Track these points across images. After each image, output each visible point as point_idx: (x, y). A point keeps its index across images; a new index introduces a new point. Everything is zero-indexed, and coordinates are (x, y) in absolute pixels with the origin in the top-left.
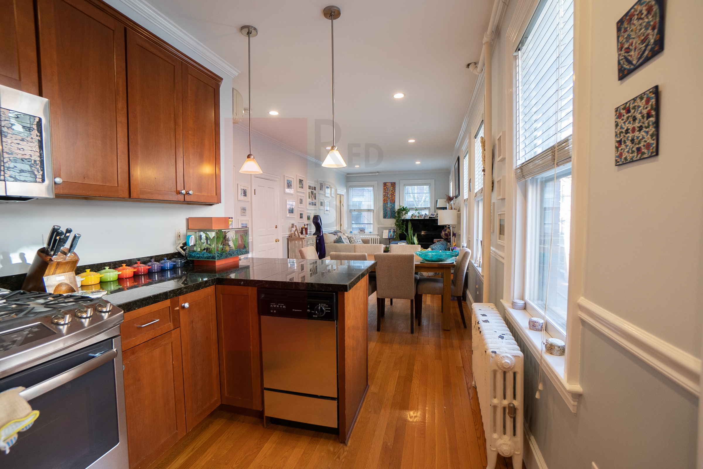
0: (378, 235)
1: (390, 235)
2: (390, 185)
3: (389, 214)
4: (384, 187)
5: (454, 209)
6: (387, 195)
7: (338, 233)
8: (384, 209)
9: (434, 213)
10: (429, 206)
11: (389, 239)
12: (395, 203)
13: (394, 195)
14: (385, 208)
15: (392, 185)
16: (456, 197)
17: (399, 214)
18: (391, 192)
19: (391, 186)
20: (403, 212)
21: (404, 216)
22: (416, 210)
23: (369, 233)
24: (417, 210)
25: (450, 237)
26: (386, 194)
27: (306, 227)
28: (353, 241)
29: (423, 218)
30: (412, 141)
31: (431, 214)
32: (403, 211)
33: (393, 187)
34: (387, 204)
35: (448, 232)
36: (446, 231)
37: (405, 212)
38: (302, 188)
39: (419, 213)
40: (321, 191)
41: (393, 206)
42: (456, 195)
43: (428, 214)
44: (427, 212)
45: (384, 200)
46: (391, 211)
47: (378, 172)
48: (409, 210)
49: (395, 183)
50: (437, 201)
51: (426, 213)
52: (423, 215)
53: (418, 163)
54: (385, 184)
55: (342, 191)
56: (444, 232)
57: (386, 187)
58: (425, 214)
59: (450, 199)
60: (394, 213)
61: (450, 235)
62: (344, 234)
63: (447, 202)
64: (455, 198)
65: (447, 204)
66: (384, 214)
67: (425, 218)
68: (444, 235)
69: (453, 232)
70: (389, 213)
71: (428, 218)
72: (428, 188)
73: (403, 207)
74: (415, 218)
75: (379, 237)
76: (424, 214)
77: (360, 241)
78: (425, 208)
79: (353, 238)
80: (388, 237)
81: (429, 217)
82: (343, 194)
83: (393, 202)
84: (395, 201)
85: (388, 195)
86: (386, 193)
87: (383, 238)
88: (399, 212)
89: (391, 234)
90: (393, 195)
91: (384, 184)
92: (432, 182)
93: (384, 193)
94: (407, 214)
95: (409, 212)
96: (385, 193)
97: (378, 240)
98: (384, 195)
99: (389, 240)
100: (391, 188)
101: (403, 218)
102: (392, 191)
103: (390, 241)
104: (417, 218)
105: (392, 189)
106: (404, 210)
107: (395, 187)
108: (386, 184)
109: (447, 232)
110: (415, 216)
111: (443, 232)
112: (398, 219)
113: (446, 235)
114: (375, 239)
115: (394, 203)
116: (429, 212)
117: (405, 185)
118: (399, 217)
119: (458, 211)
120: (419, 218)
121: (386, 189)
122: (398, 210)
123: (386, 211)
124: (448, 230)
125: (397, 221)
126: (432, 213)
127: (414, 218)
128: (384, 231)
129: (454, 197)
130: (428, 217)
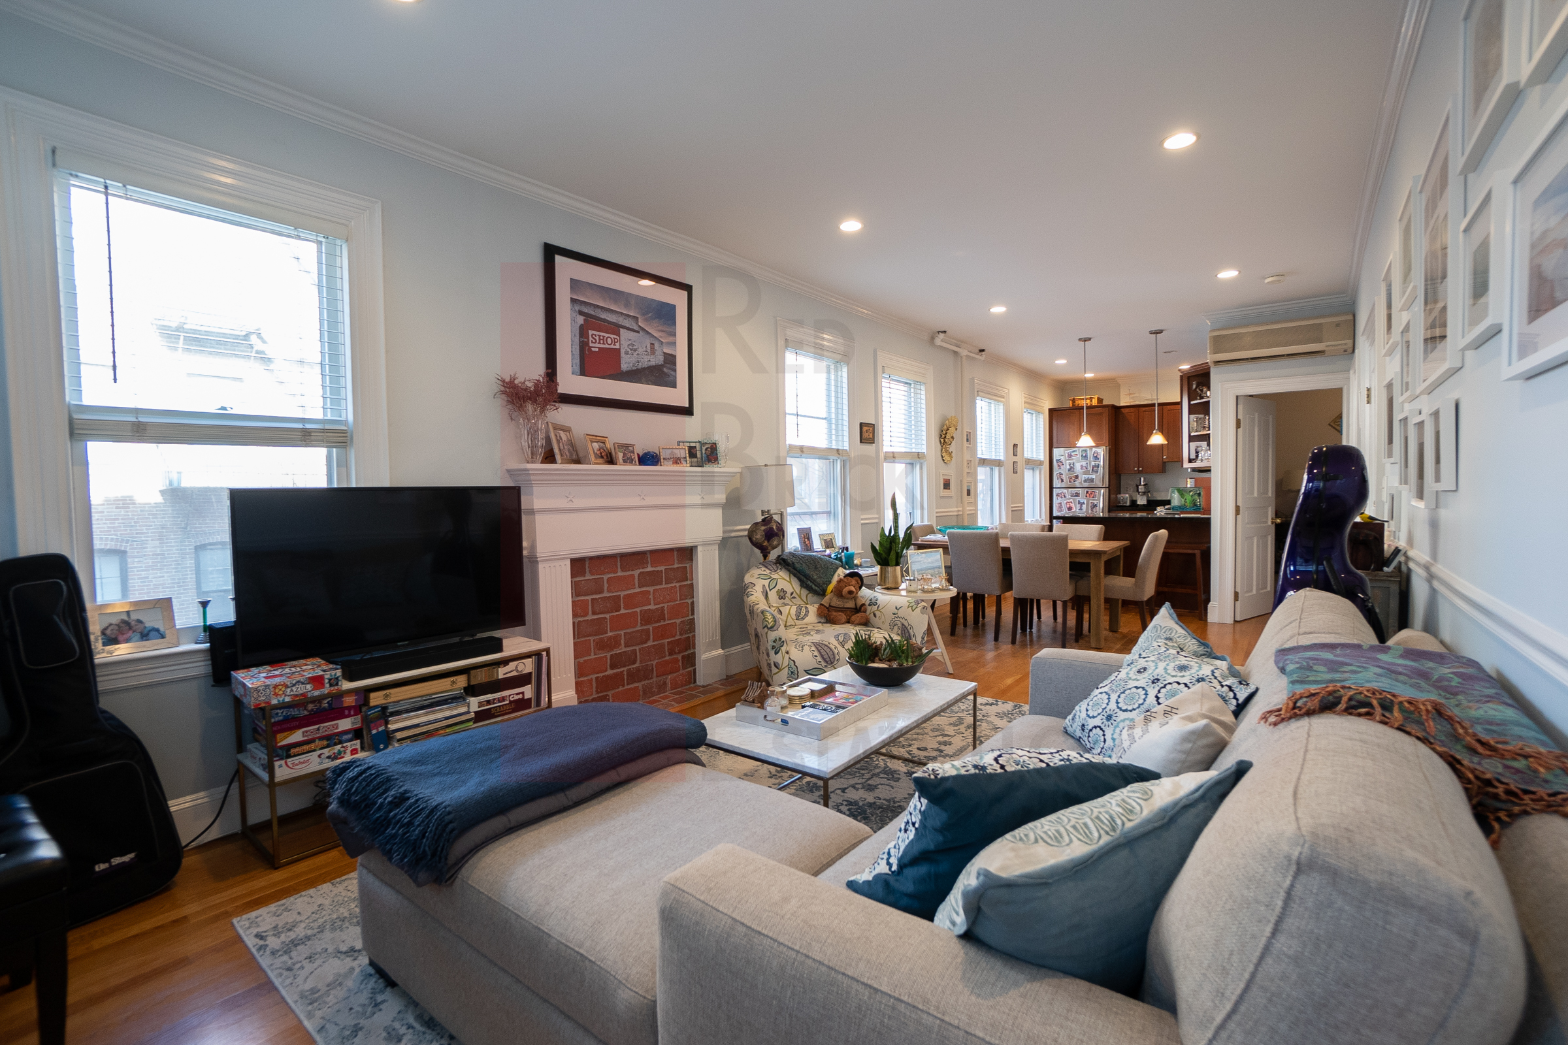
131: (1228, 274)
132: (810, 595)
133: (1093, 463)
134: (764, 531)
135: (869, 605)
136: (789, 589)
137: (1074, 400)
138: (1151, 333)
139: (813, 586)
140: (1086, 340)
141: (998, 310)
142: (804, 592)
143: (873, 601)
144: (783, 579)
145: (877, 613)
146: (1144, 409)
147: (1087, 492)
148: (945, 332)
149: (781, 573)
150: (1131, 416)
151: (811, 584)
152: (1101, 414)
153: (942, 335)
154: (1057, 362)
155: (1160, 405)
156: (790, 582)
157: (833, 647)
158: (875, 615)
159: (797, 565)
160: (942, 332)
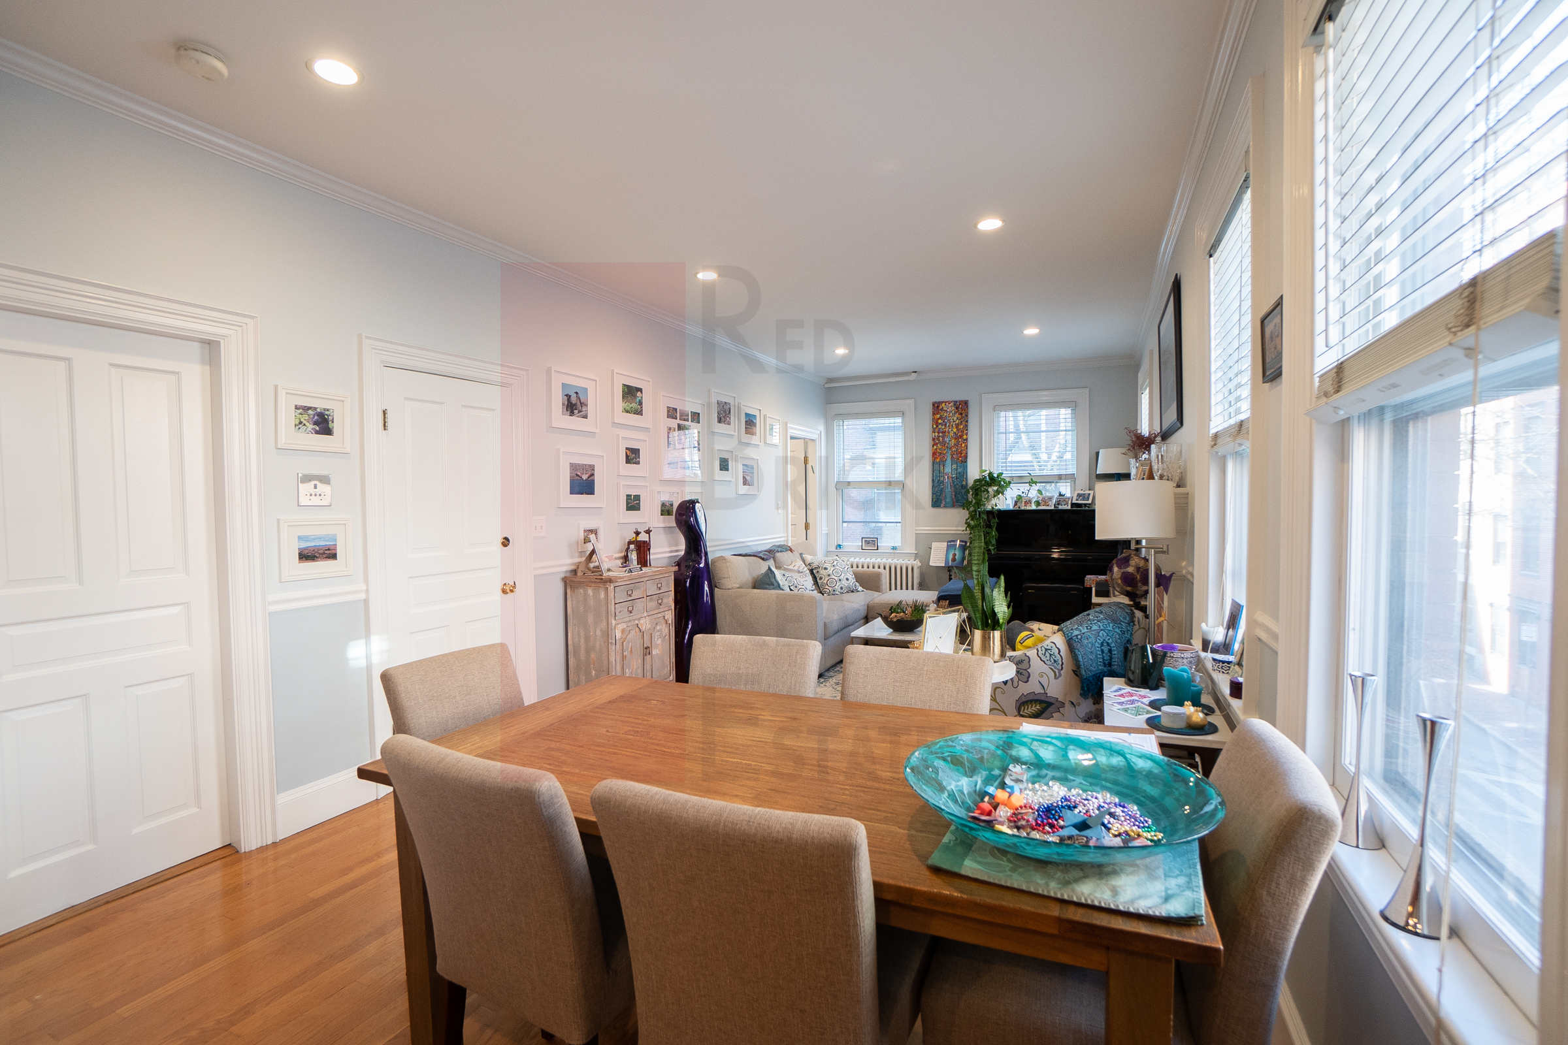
0: (916, 556)
1: (951, 557)
2: (950, 408)
3: (949, 496)
4: (934, 414)
5: (1161, 477)
6: (943, 438)
7: (778, 555)
8: (933, 480)
9: (1089, 492)
10: (1072, 470)
11: (949, 569)
12: (966, 462)
13: (965, 437)
14: (937, 477)
15: (957, 408)
16: (1165, 436)
17: (977, 494)
18: (955, 430)
19: (955, 413)
20: (990, 490)
21: (994, 501)
22: (1032, 482)
23: (891, 551)
24: (1036, 483)
25: (1145, 588)
26: (941, 434)
27: (643, 537)
28: (827, 579)
29: (1053, 508)
30: (990, 224)
31: (1079, 495)
32: (990, 485)
33: (961, 414)
34: (944, 466)
35: (1138, 569)
36: (1128, 565)
37: (995, 488)
38: (639, 412)
39: (1040, 491)
40: (722, 425)
41: (960, 470)
42: (1164, 428)
43: (1068, 495)
44: (1066, 489)
45: (934, 454)
46: (954, 485)
47: (915, 372)
48: (1010, 483)
49: (966, 403)
50: (1097, 454)
51: (1063, 493)
52: (1050, 498)
53: (1031, 331)
54: (938, 407)
55: (812, 429)
56: (1120, 567)
57: (938, 416)
58: (1060, 495)
59: (1142, 444)
60: (963, 491)
61: (1145, 580)
62: (801, 554)
63: (1131, 454)
64: (1159, 439)
65: (1133, 461)
66: (933, 494)
67: (1060, 507)
68: (1120, 581)
69: (1158, 569)
70: (949, 490)
71: (1069, 507)
72: (1069, 416)
73: (990, 474)
74: (1028, 508)
75: (917, 563)
76: (1056, 495)
77: (847, 579)
78: (1060, 477)
79: (826, 569)
80: (947, 561)
81: (1073, 505)
82: (815, 437)
83: (962, 459)
84: (966, 457)
85: (947, 440)
86: (938, 433)
87: (931, 564)
88: (976, 490)
89: (954, 555)
90: (961, 437)
91: (933, 405)
92: (1083, 395)
93: (934, 432)
94: (1003, 494)
95: (1008, 489)
96: (936, 434)
97: (916, 572)
98: (934, 439)
99: (949, 571)
100: (955, 418)
101: (989, 508)
102: (957, 426)
103: (950, 576)
104: (1034, 507)
105: (957, 422)
106: (993, 482)
107: (967, 416)
108: (941, 407)
109: (1130, 569)
110: (1029, 502)
111: (1116, 569)
112: (975, 511)
113: (1128, 579)
114: (907, 569)
115: (964, 460)
116: (1073, 489)
117: (997, 408)
118: (979, 503)
119: (1178, 486)
120: (1040, 508)
121: (940, 421)
122: (976, 481)
123: (939, 485)
124: (1135, 561)
125: (972, 516)
126: (1082, 492)
127: (1023, 508)
128: (934, 545)
129: (1155, 437)
130: (1067, 504)
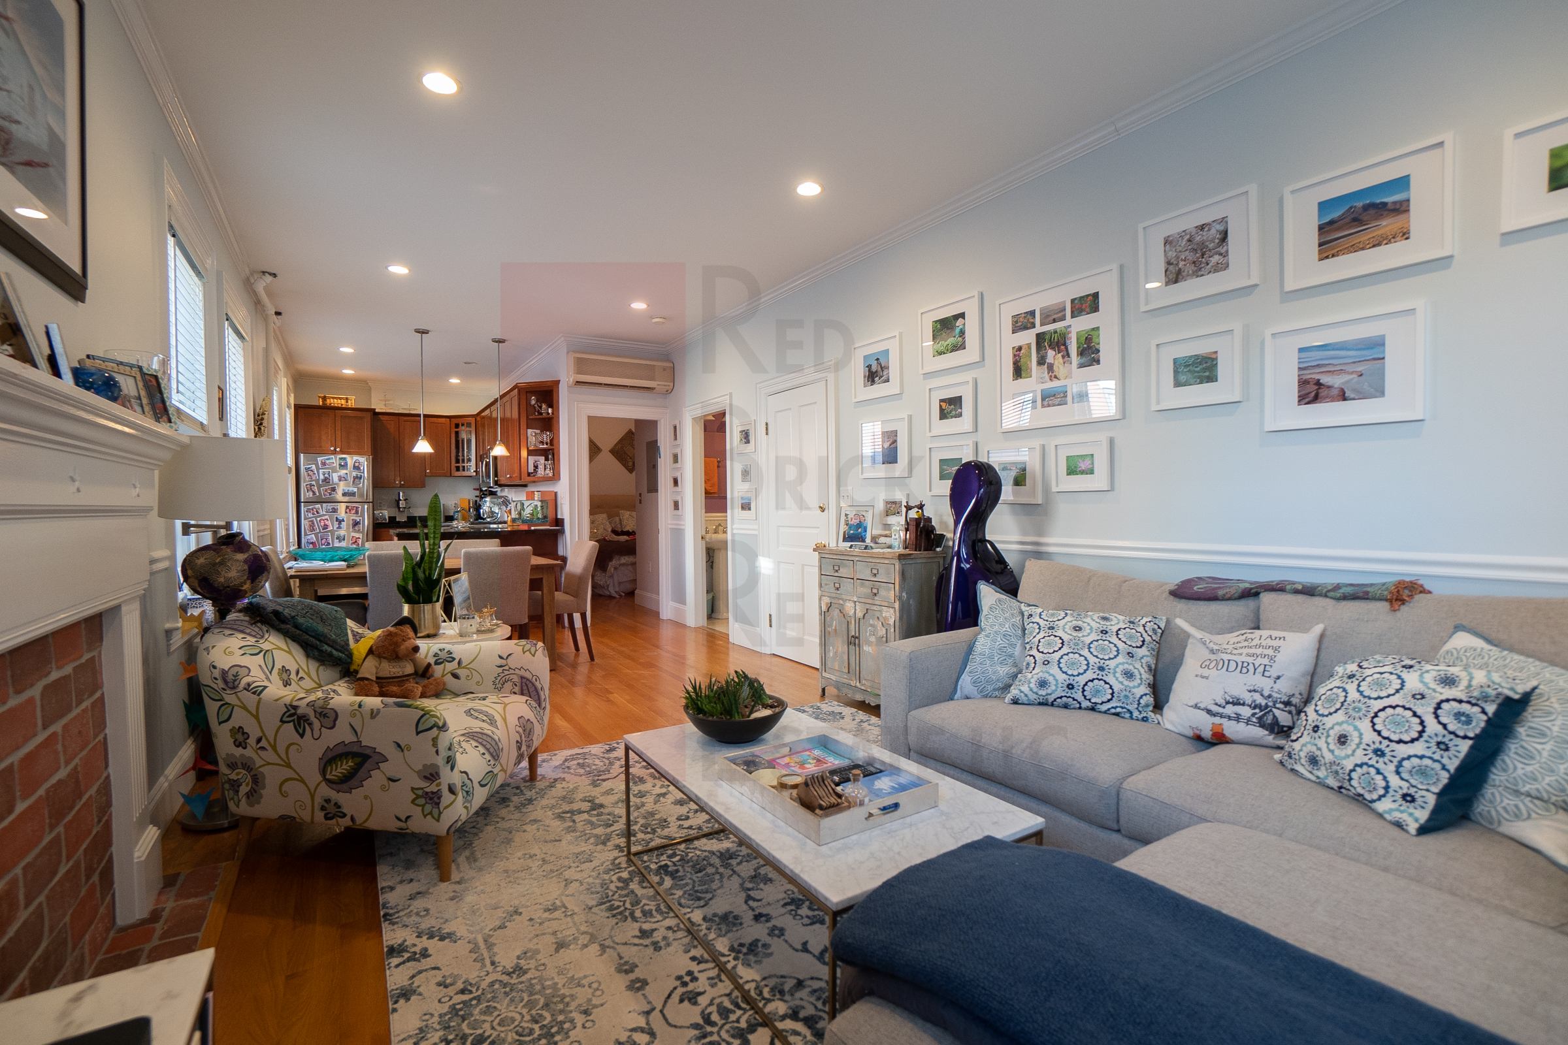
131: (639, 306)
132: (321, 668)
133: (354, 474)
134: (246, 561)
135: (437, 663)
136: (292, 666)
137: (324, 398)
138: (495, 341)
139: (334, 652)
140: (423, 332)
141: (399, 270)
142: (313, 665)
143: (443, 655)
144: (279, 648)
145: (459, 672)
146: (405, 418)
147: (347, 507)
148: (275, 275)
149: (271, 639)
150: (391, 425)
151: (329, 649)
152: (362, 418)
153: (269, 279)
154: (342, 349)
155: (425, 416)
156: (290, 652)
157: (489, 733)
158: (456, 676)
159: (301, 620)
160: (270, 274)
